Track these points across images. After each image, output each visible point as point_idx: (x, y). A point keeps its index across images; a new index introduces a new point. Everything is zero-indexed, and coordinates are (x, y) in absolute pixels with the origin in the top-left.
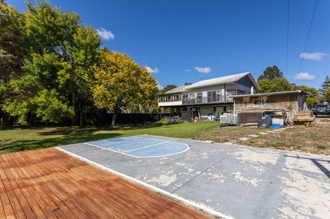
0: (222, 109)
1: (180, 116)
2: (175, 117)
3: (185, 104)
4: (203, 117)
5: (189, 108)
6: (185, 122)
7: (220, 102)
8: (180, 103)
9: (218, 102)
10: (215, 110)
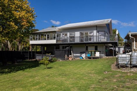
0: (94, 48)
1: (52, 54)
2: (47, 55)
3: (59, 43)
4: (75, 55)
5: (61, 47)
6: (59, 59)
7: (92, 41)
8: (54, 42)
9: (89, 42)
10: (87, 49)
